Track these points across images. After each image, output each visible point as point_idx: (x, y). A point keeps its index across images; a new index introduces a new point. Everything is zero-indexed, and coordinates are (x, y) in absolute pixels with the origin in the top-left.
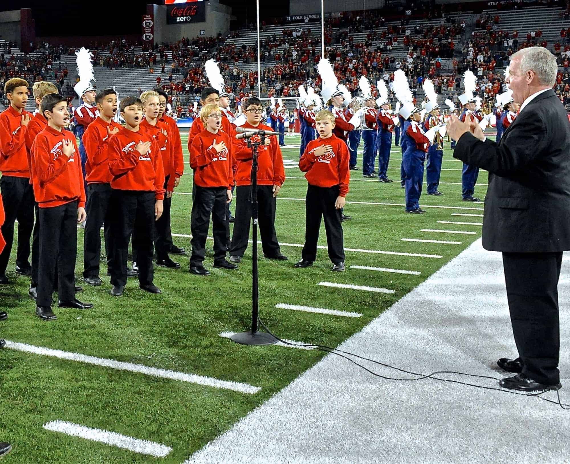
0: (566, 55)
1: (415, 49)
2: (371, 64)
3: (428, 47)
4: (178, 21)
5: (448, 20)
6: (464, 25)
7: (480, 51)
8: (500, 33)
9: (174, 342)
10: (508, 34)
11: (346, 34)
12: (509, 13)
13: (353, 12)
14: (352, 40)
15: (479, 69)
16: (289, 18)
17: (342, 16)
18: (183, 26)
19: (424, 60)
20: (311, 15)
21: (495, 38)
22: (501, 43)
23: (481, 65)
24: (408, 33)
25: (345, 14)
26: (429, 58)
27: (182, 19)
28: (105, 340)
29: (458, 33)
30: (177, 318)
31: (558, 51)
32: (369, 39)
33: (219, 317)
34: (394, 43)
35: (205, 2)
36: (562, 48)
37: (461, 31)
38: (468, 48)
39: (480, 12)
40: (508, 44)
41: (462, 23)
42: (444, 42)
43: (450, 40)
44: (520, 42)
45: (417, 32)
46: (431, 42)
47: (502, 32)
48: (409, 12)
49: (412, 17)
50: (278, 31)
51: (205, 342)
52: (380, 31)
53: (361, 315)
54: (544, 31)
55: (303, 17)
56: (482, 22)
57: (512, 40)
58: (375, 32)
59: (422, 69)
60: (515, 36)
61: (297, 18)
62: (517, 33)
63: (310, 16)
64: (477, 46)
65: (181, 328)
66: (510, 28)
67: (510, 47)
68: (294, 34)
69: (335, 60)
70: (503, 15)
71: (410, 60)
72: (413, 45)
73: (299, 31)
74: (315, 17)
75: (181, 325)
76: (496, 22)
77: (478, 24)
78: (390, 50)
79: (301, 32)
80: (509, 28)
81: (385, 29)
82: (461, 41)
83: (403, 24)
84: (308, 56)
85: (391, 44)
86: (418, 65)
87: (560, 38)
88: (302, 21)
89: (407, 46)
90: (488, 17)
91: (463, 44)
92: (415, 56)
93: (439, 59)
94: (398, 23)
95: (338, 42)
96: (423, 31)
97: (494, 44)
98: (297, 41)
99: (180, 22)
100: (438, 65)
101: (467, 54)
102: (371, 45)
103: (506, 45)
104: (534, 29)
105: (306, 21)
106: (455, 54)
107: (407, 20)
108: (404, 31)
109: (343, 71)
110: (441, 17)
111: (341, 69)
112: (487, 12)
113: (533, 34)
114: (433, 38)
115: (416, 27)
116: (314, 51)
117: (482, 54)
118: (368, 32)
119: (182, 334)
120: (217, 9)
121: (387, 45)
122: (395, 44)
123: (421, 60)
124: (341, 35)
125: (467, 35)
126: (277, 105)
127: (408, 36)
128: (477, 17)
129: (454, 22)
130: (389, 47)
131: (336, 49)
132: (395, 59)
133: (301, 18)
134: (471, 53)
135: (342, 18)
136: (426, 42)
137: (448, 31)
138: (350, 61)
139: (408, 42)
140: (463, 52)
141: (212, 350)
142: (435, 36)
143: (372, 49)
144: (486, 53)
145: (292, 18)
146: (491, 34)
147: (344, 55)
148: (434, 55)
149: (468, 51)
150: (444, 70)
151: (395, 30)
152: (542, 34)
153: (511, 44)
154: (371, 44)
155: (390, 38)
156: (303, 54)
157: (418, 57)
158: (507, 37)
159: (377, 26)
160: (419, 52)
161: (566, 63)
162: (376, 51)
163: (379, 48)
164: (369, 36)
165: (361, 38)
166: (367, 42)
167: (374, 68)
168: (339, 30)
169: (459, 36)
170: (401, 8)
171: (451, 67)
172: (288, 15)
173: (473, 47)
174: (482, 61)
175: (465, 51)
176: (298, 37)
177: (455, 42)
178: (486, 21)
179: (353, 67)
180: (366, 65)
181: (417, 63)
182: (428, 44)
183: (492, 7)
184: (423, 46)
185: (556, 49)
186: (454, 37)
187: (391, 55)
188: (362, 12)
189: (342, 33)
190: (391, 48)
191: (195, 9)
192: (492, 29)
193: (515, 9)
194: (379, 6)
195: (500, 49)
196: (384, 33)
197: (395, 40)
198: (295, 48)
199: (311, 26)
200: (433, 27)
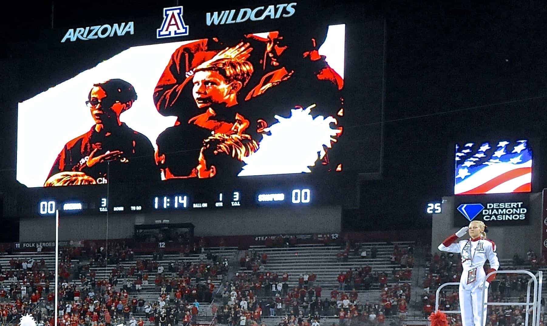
0: (342, 305)
2: (115, 307)
3: (184, 289)
5: (208, 257)
6: (226, 263)
7: (244, 296)
8: (268, 275)
10: (277, 276)
11: (87, 268)
12: (280, 250)
13: (96, 242)
14: (94, 276)
16: (18, 245)
17: (83, 246)
19: (178, 304)
20: (45, 242)
22: (269, 287)
24: (161, 270)
25: (87, 243)
26: (184, 302)
29: (219, 273)
31: (334, 300)
32: (114, 276)
34: (144, 281)
36: (338, 295)
37: (223, 270)
38: (230, 291)
39: (246, 248)
40: (276, 289)
41: (225, 261)
42: (203, 283)
43: (209, 281)
44: (290, 287)
45: (172, 269)
46: (188, 282)
47: (270, 274)
48: (162, 245)
49: (166, 251)
50: (4, 261)
52: (127, 266)
54: (319, 275)
56: (248, 260)
57: (281, 284)
58: (122, 268)
59: (176, 315)
60: (285, 280)
61: (28, 245)
62: (288, 276)
64: (241, 290)
66: (280, 269)
67: (279, 292)
68: (24, 265)
69: (73, 300)
70: (271, 253)
71: (162, 304)
72: (167, 285)
73: (30, 263)
74: (48, 245)
76: (264, 262)
77: (242, 263)
78: (139, 291)
79: (32, 263)
80: (278, 269)
81: (134, 263)
82: (222, 283)
83: (155, 259)
84: (40, 293)
85: (141, 283)
86: (171, 310)
87: (337, 284)
89: (159, 286)
90: (255, 255)
91: (225, 286)
92: (167, 299)
94: (150, 257)
95: (77, 278)
96: (178, 269)
97: (260, 288)
98: (27, 275)
101: (229, 299)
102: (116, 283)
103: (274, 289)
104: (307, 272)
106: (214, 298)
107: (161, 254)
108: (156, 268)
109: (82, 314)
110: (200, 252)
111: (80, 311)
112: (254, 248)
113: (306, 278)
114: (190, 278)
115: (170, 264)
116: (47, 287)
117: (247, 300)
118: (113, 267)
121: (136, 283)
122: (145, 283)
123: (175, 304)
124: (80, 268)
125: (230, 276)
127: (160, 274)
128: (241, 255)
129: (215, 259)
130: (138, 287)
131: (74, 287)
132: (144, 301)
133: (33, 245)
134: (233, 298)
135: (83, 249)
136: (182, 282)
137: (208, 269)
138: (91, 302)
139: (160, 280)
140: (223, 295)
142: (193, 274)
143: (117, 288)
144: (251, 299)
145: (22, 245)
146: (258, 275)
147: (83, 294)
148: (191, 299)
149: (230, 296)
150: (202, 317)
151: (147, 266)
152: (316, 278)
153: (280, 288)
154: (117, 281)
155: (140, 276)
156: (33, 291)
157: (171, 301)
158: (276, 279)
159: (124, 260)
160: (172, 294)
161: (342, 314)
162: (122, 291)
163: (125, 287)
164: (114, 272)
165: (105, 274)
166: (110, 280)
167: (120, 312)
168: (78, 262)
169: (220, 277)
170: (153, 239)
171: (210, 314)
172: (18, 241)
173: (236, 290)
174: (246, 308)
175: (227, 295)
176: (28, 269)
177: (216, 283)
178: (252, 260)
179: (94, 309)
181: (170, 308)
182: (184, 284)
183: (259, 243)
184: (178, 287)
185: (332, 297)
186: (214, 278)
187: (140, 297)
188: (106, 241)
189: (82, 267)
190: (140, 288)
192: (258, 269)
193: (286, 246)
194: (128, 234)
195: (267, 294)
196: (133, 269)
197: (146, 279)
198: (24, 282)
199: (43, 256)
200: (190, 264)
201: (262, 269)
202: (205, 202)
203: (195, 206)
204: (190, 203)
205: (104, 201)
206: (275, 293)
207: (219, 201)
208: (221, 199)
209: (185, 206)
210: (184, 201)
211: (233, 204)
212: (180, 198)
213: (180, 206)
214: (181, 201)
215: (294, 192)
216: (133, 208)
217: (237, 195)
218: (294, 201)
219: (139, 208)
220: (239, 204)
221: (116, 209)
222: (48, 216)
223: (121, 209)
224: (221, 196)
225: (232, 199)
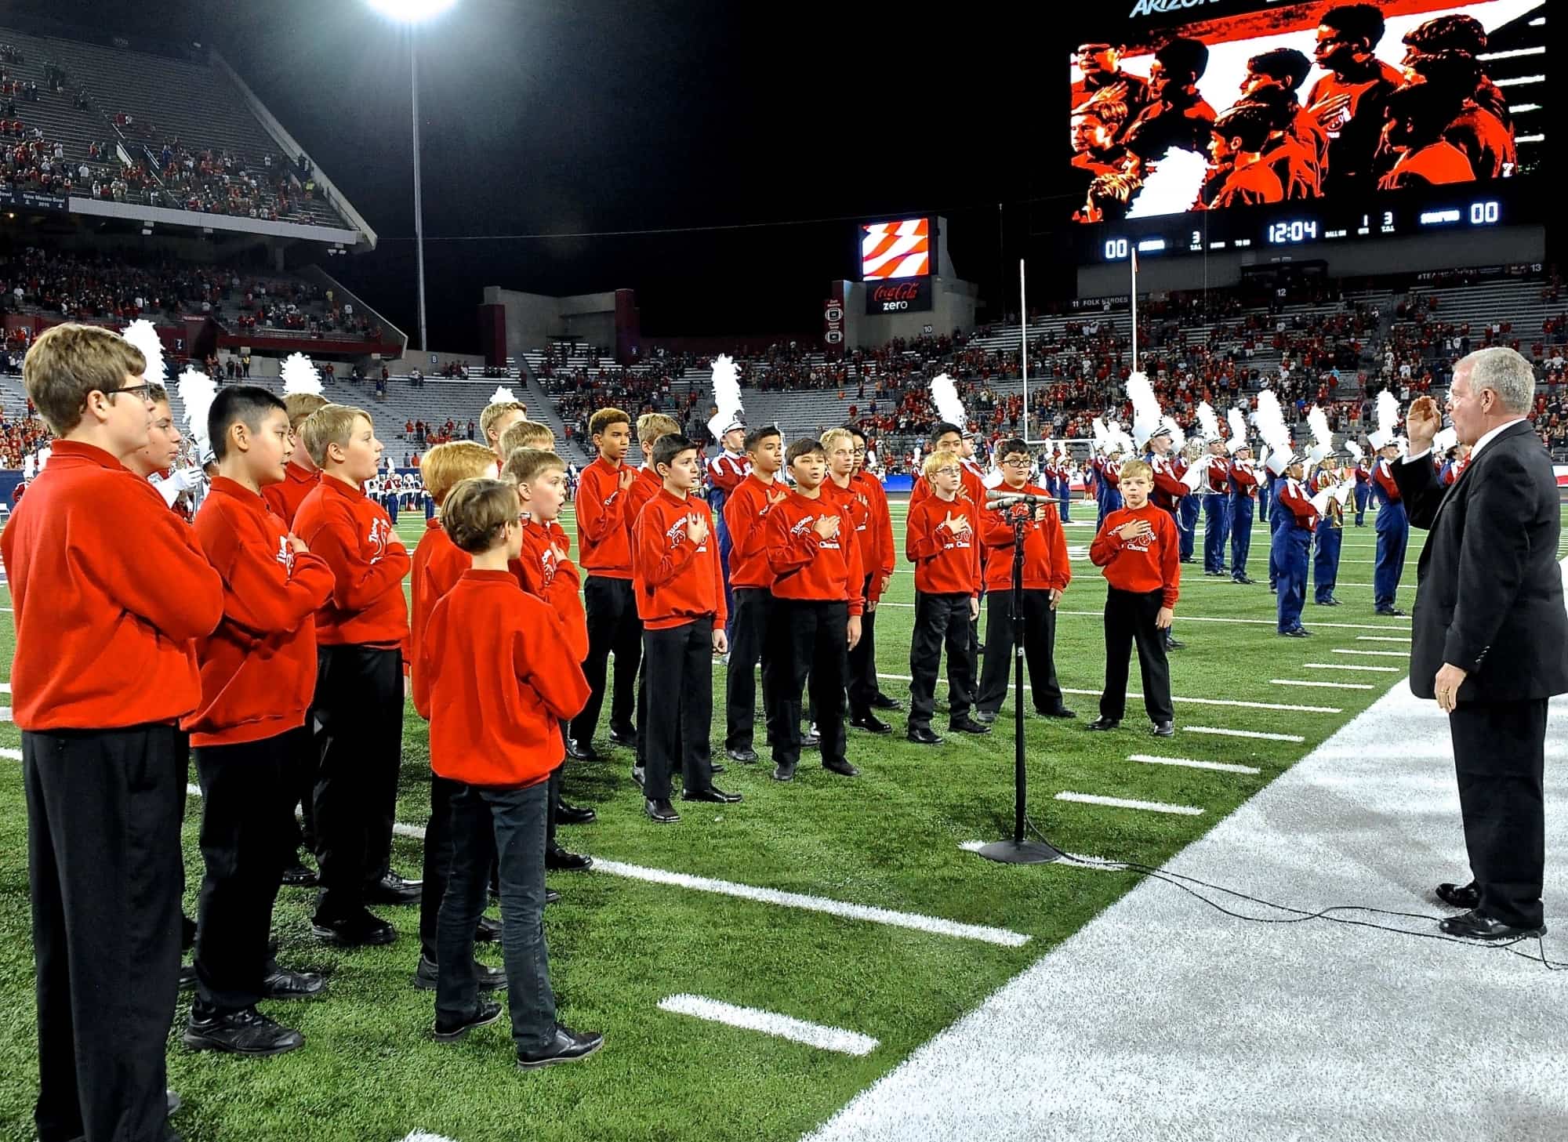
0: (1552, 365)
1: (1293, 355)
2: (1217, 381)
3: (1315, 352)
4: (886, 309)
5: (1350, 306)
6: (1377, 312)
7: (1405, 358)
8: (1439, 327)
9: (881, 858)
10: (1453, 327)
11: (1175, 330)
12: (1456, 291)
13: (1187, 292)
14: (1185, 340)
15: (1403, 389)
16: (1076, 304)
17: (1168, 299)
18: (895, 318)
19: (1308, 374)
20: (1114, 297)
21: (1431, 336)
22: (1440, 345)
23: (1406, 382)
24: (1281, 327)
25: (1173, 295)
26: (1317, 370)
27: (892, 306)
28: (764, 855)
29: (1367, 328)
30: (886, 818)
31: (1539, 358)
32: (1213, 340)
33: (958, 815)
34: (1256, 345)
35: (933, 277)
36: (1546, 351)
37: (1373, 323)
38: (1385, 352)
39: (1406, 290)
40: (1452, 344)
41: (1373, 310)
42: (1343, 342)
43: (1352, 340)
44: (1473, 342)
45: (1297, 326)
46: (1321, 343)
47: (1442, 324)
48: (1282, 292)
49: (1289, 300)
50: (1057, 325)
51: (934, 859)
52: (1232, 324)
53: (1202, 811)
54: (1515, 323)
55: (1101, 302)
56: (1408, 307)
57: (1459, 339)
58: (1225, 327)
59: (1305, 389)
60: (1464, 332)
61: (1091, 303)
62: (1469, 326)
63: (1112, 299)
64: (1399, 350)
65: (893, 836)
66: (1458, 320)
67: (1456, 351)
68: (1086, 330)
69: (1156, 375)
70: (1443, 295)
71: (1285, 374)
72: (1290, 348)
73: (1094, 326)
74: (1120, 300)
75: (894, 830)
76: (1432, 308)
77: (1401, 312)
78: (1250, 357)
79: (1097, 327)
80: (1454, 318)
81: (1241, 320)
82: (1372, 341)
83: (1271, 312)
84: (1109, 367)
85: (1253, 347)
86: (1298, 383)
87: (1542, 335)
88: (1100, 308)
89: (1278, 349)
90: (1419, 299)
91: (1376, 345)
92: (1292, 368)
93: (1336, 372)
94: (1264, 310)
95: (1160, 343)
96: (1306, 324)
97: (1428, 345)
98: (1090, 343)
99: (890, 312)
100: (1333, 382)
101: (1383, 363)
102: (1217, 348)
103: (1449, 347)
104: (1497, 320)
105: (1106, 308)
106: (1361, 363)
107: (1280, 305)
108: (1274, 325)
109: (1169, 394)
110: (1337, 299)
111: (1166, 390)
112: (1417, 290)
113: (1496, 328)
114: (1324, 337)
115: (1294, 318)
116: (1119, 359)
117: (1409, 363)
118: (1212, 327)
119: (895, 845)
120: (953, 289)
121: (1245, 348)
122: (1259, 346)
123: (1304, 373)
124: (1165, 331)
125: (1383, 330)
126: (1056, 453)
127: (1280, 333)
128: (1398, 300)
129: (1360, 308)
130: (1249, 352)
131: (1158, 356)
132: (1258, 372)
133: (1097, 302)
134: (1389, 362)
135: (1167, 303)
136: (1312, 342)
137: (1350, 323)
138: (1182, 376)
139: (1281, 342)
140: (1375, 359)
141: (946, 872)
142: (1327, 332)
143: (1219, 356)
144: (1416, 361)
145: (1081, 303)
146: (1424, 327)
147: (1171, 367)
148: (1326, 365)
149: (1384, 359)
150: (1343, 391)
151: (1260, 323)
152: (1511, 328)
153: (1457, 345)
154: (1218, 346)
155: (1251, 336)
156: (1100, 364)
157: (1298, 369)
158: (1451, 333)
159: (1228, 316)
160: (1299, 359)
161: (1553, 378)
162: (1226, 359)
163: (1230, 353)
164: (1214, 333)
165: (1200, 336)
166: (1208, 344)
167: (1223, 389)
168: (1162, 323)
169: (1368, 332)
170: (1269, 285)
171: (1355, 385)
172: (1075, 298)
173: (1393, 350)
174: (1409, 374)
175: (1380, 357)
176: (1092, 335)
177: (1362, 342)
178: (1415, 307)
179: (1187, 386)
180: (1209, 382)
181: (1297, 379)
182: (1316, 346)
183: (1424, 282)
184: (1308, 349)
185: (1536, 354)
186: (1360, 335)
187: (1252, 366)
188: (1201, 291)
189: (1168, 328)
190: (1252, 354)
191: (914, 288)
192: (1425, 320)
193: (1465, 285)
194: (1231, 280)
195: (1438, 355)
196: (1240, 328)
197: (1260, 340)
198: (1086, 354)
199: (1114, 317)
200: (1323, 317)
201: (1430, 318)
202: (1342, 229)
203: (1329, 235)
204: (1321, 231)
205: (1197, 236)
206: (1450, 352)
207: (1362, 226)
208: (1366, 223)
209: (1314, 235)
210: (1312, 229)
211: (1384, 229)
212: (1306, 224)
213: (1307, 236)
214: (1307, 230)
215: (1474, 207)
216: (1238, 243)
217: (1389, 217)
218: (1474, 220)
219: (1247, 242)
220: (1392, 230)
221: (1214, 246)
222: (1117, 261)
223: (1222, 245)
224: (1366, 218)
225: (1382, 222)
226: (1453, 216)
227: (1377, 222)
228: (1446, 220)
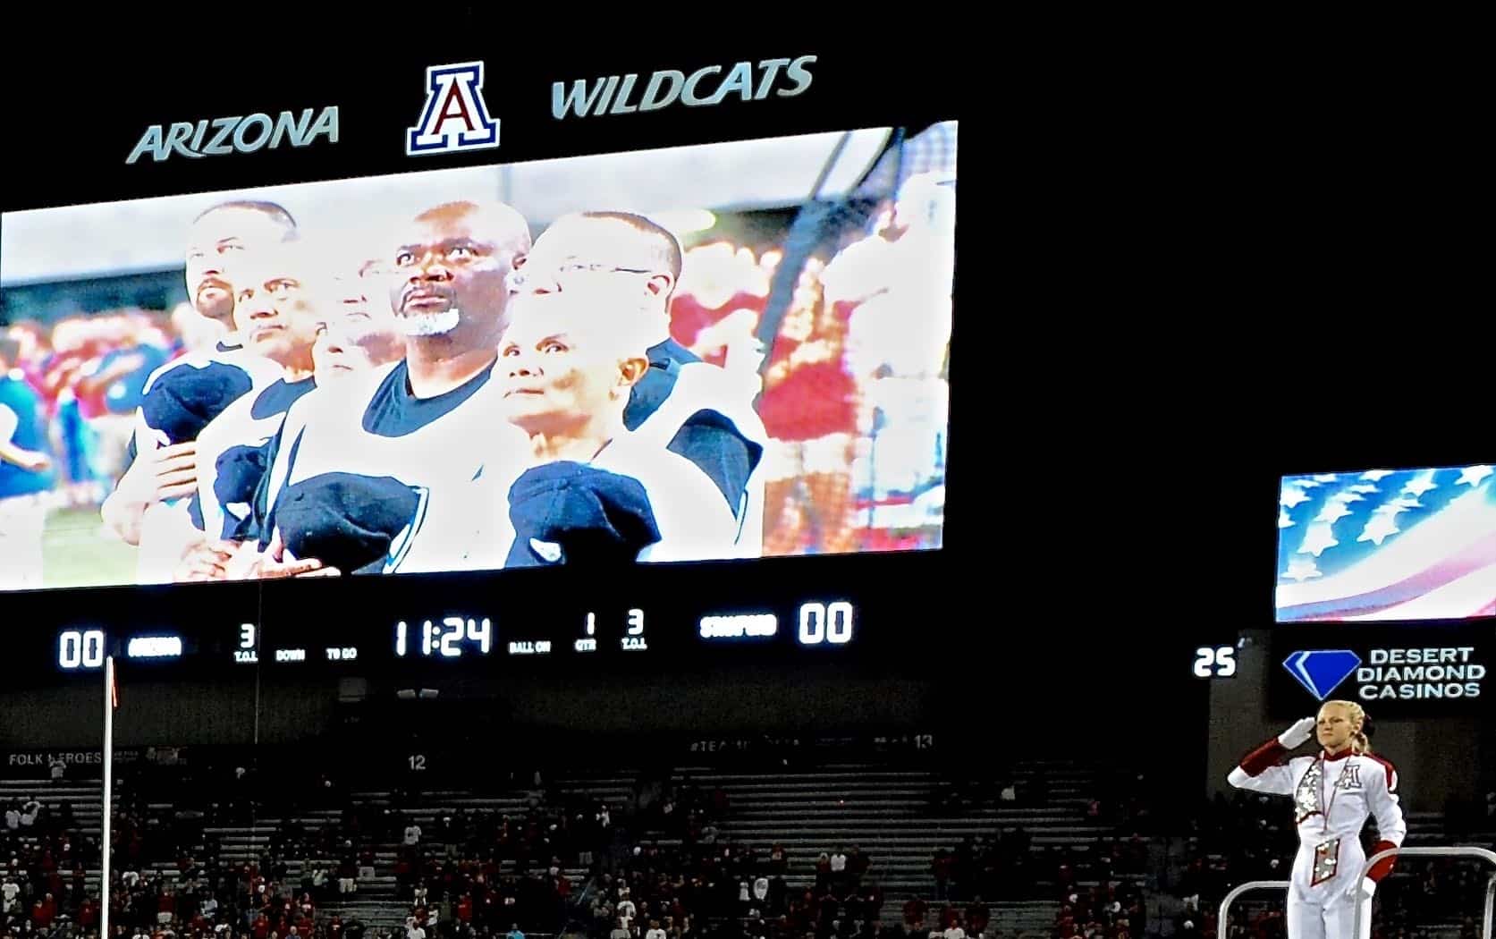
1: (434, 897)
3: (480, 891)
5: (553, 799)
6: (606, 816)
7: (656, 914)
8: (727, 852)
10: (755, 856)
11: (196, 828)
12: (765, 781)
14: (217, 851)
17: (184, 762)
20: (74, 750)
21: (711, 871)
22: (729, 890)
24: (413, 835)
25: (195, 754)
26: (480, 930)
29: (584, 847)
31: (918, 928)
32: (275, 852)
34: (362, 869)
36: (934, 915)
37: (594, 838)
38: (617, 900)
39: (664, 775)
40: (751, 893)
41: (600, 811)
42: (535, 874)
43: (554, 871)
44: (792, 890)
45: (445, 835)
46: (491, 873)
47: (733, 848)
48: (417, 763)
52: (312, 823)
54: (877, 854)
55: (45, 759)
56: (668, 809)
57: (764, 881)
58: (300, 829)
60: (777, 867)
61: (24, 759)
62: (785, 856)
63: (69, 756)
64: (646, 897)
66: (763, 836)
67: (760, 905)
68: (12, 818)
69: (155, 922)
70: (740, 787)
72: (430, 880)
73: (29, 810)
74: (80, 759)
76: (715, 814)
77: (653, 818)
78: (349, 896)
79: (35, 811)
80: (757, 837)
81: (333, 816)
83: (396, 802)
84: (57, 901)
85: (354, 874)
87: (928, 881)
88: (43, 771)
89: (405, 882)
90: (689, 793)
91: (601, 884)
92: (432, 921)
93: (518, 936)
94: (380, 798)
95: (164, 855)
96: (463, 833)
97: (704, 890)
98: (18, 845)
101: (612, 921)
102: (280, 872)
103: (745, 896)
104: (840, 846)
105: (56, 773)
106: (571, 919)
107: (412, 790)
108: (398, 830)
110: (528, 783)
112: (687, 774)
114: (497, 861)
115: (439, 817)
116: (78, 882)
117: (664, 927)
118: (272, 825)
121: (339, 875)
122: (368, 874)
124: (176, 830)
125: (617, 854)
127: (411, 848)
128: (649, 793)
129: (571, 804)
130: (347, 884)
131: (159, 883)
132: (362, 928)
133: (38, 759)
134: (625, 920)
135: (184, 770)
136: (474, 871)
137: (551, 835)
139: (411, 868)
140: (597, 912)
142: (505, 851)
143: (286, 890)
144: (678, 922)
146: (698, 853)
147: (185, 905)
148: (498, 919)
149: (615, 913)
151: (370, 824)
152: (869, 862)
153: (761, 893)
154: (284, 867)
155: (351, 851)
156: (38, 893)
157: (442, 926)
158: (752, 869)
159: (306, 805)
160: (446, 906)
162: (298, 894)
163: (308, 883)
164: (276, 839)
165: (248, 845)
166: (265, 863)
168: (170, 812)
169: (586, 857)
170: (392, 746)
173: (634, 899)
175: (606, 911)
176: (23, 830)
177: (574, 876)
178: (681, 810)
182: (481, 878)
183: (701, 758)
184: (464, 885)
185: (909, 920)
186: (570, 862)
187: (350, 914)
188: (251, 750)
189: (182, 824)
190: (353, 889)
192: (699, 836)
193: (782, 770)
195: (724, 909)
196: (330, 831)
197: (367, 862)
198: (11, 869)
199: (68, 793)
200: (497, 818)
201: (710, 834)
202: (543, 639)
203: (515, 648)
204: (500, 641)
205: (249, 632)
206: (747, 906)
207: (584, 636)
208: (591, 629)
209: (485, 648)
210: (483, 635)
211: (627, 644)
212: (471, 623)
213: (469, 646)
214: (473, 635)
215: (805, 610)
216: (334, 653)
217: (637, 618)
218: (805, 638)
219: (350, 653)
220: (643, 646)
221: (281, 655)
222: (81, 672)
223: (299, 655)
224: (591, 617)
225: (623, 629)
226: (763, 625)
227: (613, 629)
228: (750, 633)
